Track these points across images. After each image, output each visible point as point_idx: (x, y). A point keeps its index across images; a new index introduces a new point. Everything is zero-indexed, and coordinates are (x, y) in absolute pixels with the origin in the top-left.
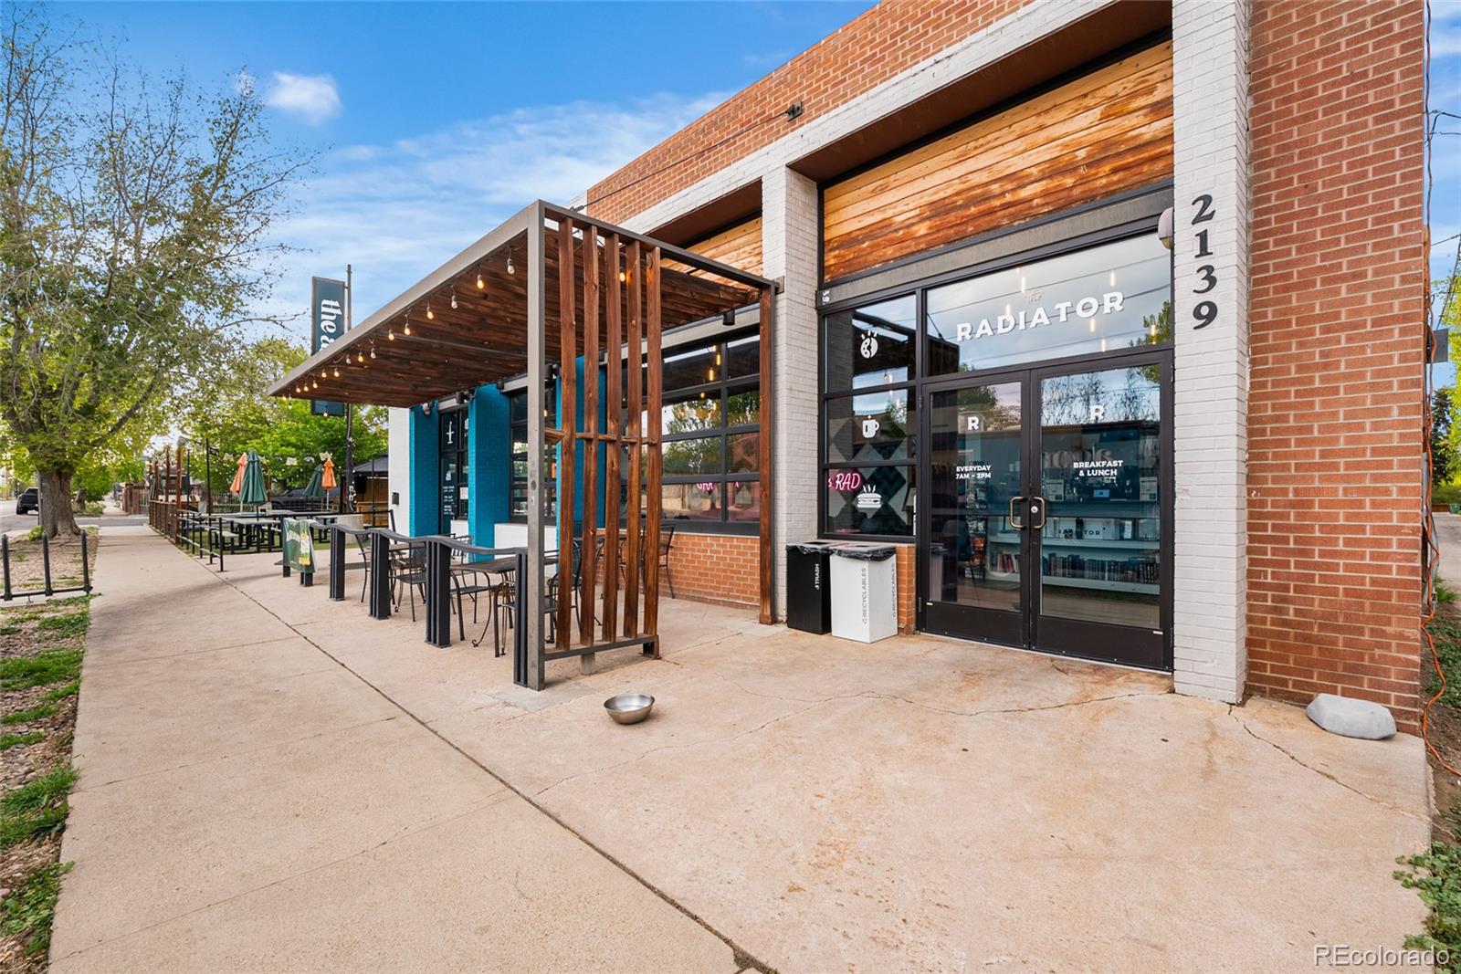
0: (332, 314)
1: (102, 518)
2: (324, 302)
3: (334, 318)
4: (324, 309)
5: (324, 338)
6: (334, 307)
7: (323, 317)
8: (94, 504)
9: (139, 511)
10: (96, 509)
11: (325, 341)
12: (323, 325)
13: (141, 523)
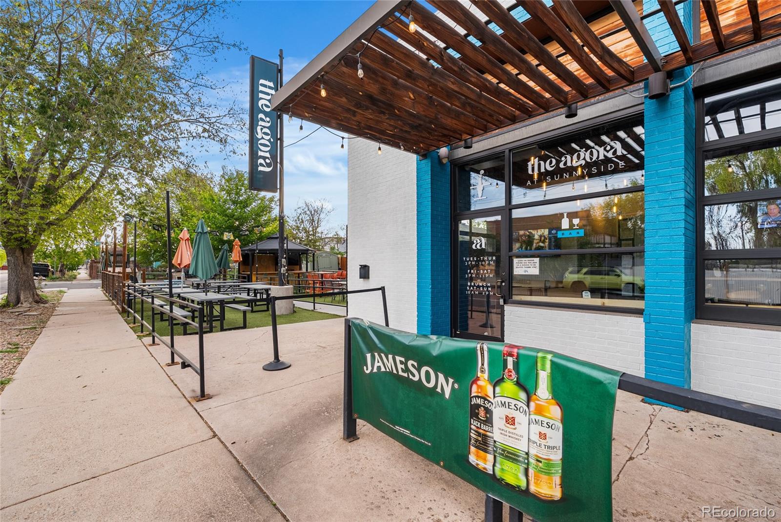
0: (268, 94)
1: (74, 282)
2: (262, 81)
3: (269, 97)
4: (261, 88)
5: (261, 116)
6: (270, 88)
7: (261, 95)
8: (70, 273)
9: (96, 278)
10: (71, 276)
11: (262, 120)
12: (261, 103)
13: (96, 287)
